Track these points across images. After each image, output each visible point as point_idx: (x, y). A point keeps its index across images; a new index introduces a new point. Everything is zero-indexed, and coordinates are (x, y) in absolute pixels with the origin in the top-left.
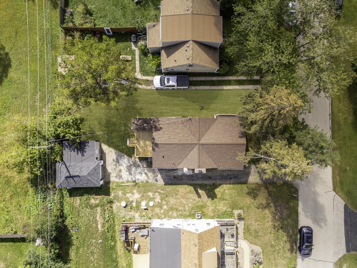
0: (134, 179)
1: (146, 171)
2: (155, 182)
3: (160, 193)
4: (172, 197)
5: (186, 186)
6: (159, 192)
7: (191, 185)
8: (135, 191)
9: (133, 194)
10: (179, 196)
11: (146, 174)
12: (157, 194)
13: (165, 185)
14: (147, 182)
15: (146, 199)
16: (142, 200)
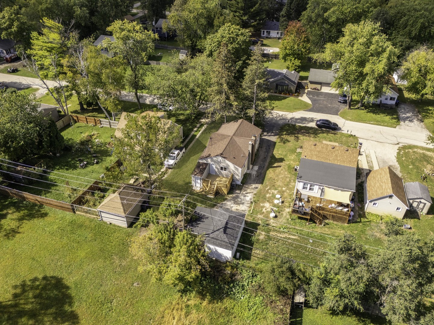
0: (249, 202)
1: (244, 193)
2: (257, 189)
3: (270, 189)
4: (275, 182)
5: (268, 172)
6: (268, 190)
7: (268, 169)
8: (262, 205)
9: (263, 207)
10: (276, 178)
11: (246, 193)
12: (269, 191)
13: (262, 184)
14: (255, 194)
15: (273, 199)
16: (273, 202)
